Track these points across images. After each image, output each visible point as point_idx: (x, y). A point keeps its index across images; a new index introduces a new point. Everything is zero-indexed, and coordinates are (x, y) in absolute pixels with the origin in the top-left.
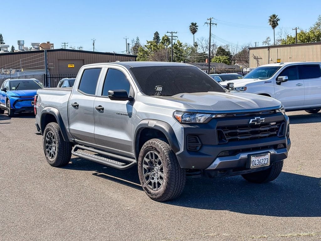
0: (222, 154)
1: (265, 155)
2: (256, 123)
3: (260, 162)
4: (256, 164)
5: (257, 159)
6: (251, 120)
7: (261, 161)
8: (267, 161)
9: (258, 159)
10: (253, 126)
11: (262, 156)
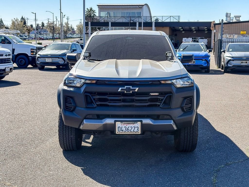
0: (90, 116)
1: (134, 123)
2: (125, 92)
3: (128, 129)
4: (123, 131)
5: (123, 126)
6: (120, 89)
7: (130, 128)
8: (138, 129)
9: (125, 126)
10: (122, 94)
11: (130, 123)
